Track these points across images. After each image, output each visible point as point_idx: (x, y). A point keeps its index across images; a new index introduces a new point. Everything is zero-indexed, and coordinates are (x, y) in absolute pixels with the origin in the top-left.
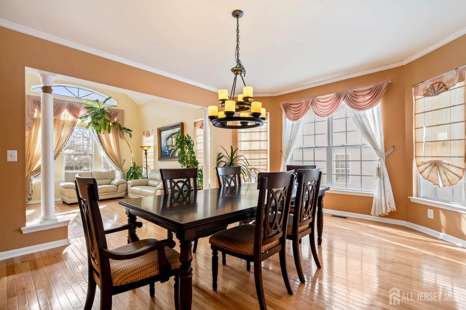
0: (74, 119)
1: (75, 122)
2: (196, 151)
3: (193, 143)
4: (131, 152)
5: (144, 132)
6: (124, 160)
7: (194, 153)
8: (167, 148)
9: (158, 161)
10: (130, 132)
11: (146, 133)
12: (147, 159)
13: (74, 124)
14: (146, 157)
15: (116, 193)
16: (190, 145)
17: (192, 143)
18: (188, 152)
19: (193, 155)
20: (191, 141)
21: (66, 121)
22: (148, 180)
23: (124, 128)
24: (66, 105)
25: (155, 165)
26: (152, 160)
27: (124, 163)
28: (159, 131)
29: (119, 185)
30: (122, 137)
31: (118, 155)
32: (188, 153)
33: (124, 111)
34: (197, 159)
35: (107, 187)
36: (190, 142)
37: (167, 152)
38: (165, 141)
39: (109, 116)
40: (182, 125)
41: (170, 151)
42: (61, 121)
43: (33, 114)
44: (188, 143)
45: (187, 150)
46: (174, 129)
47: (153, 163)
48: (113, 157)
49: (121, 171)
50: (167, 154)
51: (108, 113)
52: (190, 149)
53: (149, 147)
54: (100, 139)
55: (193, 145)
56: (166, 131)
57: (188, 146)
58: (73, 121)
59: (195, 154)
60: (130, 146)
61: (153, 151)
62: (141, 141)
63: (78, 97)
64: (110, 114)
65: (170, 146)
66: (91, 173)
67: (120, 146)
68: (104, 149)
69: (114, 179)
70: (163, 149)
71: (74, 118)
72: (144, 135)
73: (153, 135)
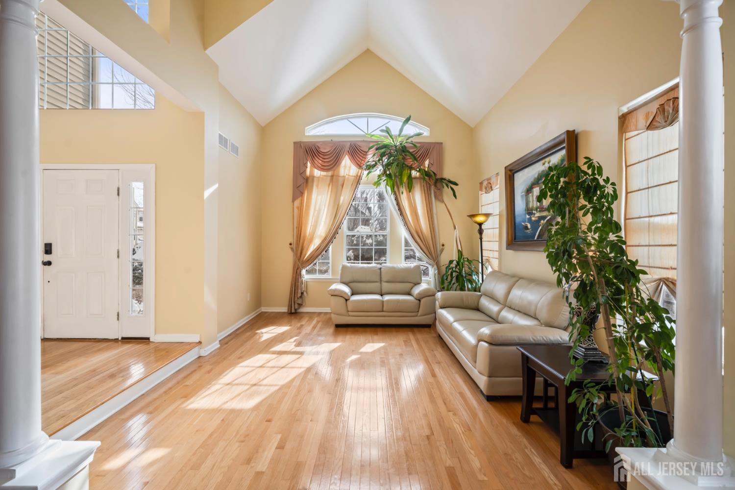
0: (358, 173)
1: (360, 176)
2: (626, 219)
3: (615, 191)
4: (455, 228)
5: (481, 183)
6: (443, 245)
7: (617, 227)
8: (528, 217)
9: (507, 249)
10: (453, 186)
11: (485, 184)
12: (483, 242)
13: (358, 180)
14: (481, 239)
15: (417, 316)
16: (599, 199)
17: (609, 190)
18: (591, 224)
19: (612, 237)
20: (602, 183)
21: (347, 176)
22: (481, 295)
23: (442, 179)
24: (347, 149)
25: (500, 258)
26: (496, 246)
27: (442, 250)
28: (509, 172)
29: (423, 298)
30: (439, 198)
31: (430, 235)
32: (590, 229)
33: (442, 143)
34: (632, 254)
35: (398, 301)
36: (598, 186)
37: (529, 226)
38: (522, 196)
39: (412, 157)
40: (572, 140)
41: (535, 224)
42: (341, 177)
43: (305, 171)
44: (592, 189)
45: (589, 218)
46: (547, 160)
47: (496, 254)
48: (421, 239)
49: (435, 266)
50: (527, 233)
51: (411, 153)
52: (596, 211)
53: (487, 215)
54: (398, 204)
55: (615, 197)
56: (526, 170)
57: (590, 201)
58: (357, 175)
59: (622, 234)
60: (452, 216)
61: (498, 226)
62: (476, 202)
63: (366, 132)
64: (416, 153)
65: (536, 210)
66: (380, 269)
67: (435, 216)
68: (406, 224)
69: (419, 284)
70: (518, 220)
71: (358, 170)
72: (481, 189)
73: (498, 186)
